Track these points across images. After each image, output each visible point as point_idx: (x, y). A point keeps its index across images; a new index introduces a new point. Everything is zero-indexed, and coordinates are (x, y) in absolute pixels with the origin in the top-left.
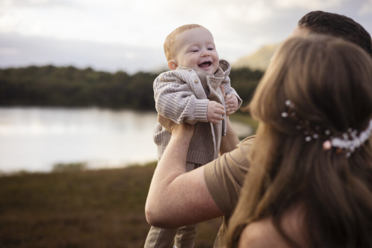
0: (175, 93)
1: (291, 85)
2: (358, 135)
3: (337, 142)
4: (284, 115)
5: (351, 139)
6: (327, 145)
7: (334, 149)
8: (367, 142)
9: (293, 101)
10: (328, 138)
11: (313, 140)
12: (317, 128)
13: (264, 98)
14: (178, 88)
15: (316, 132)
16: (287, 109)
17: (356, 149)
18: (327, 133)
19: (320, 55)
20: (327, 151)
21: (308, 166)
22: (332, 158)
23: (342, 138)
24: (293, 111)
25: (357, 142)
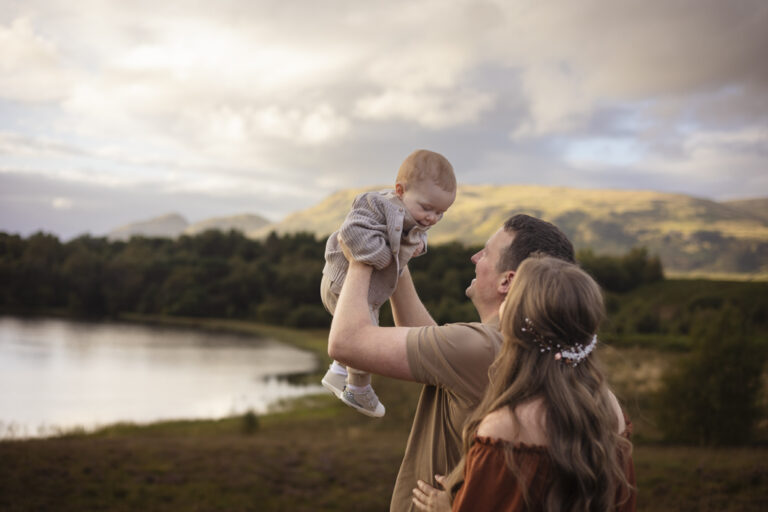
0: (367, 231)
1: (530, 306)
2: (583, 349)
3: (566, 354)
4: (524, 329)
5: (577, 352)
6: (558, 356)
7: (564, 359)
8: (590, 354)
9: (532, 319)
10: (559, 351)
11: (547, 351)
12: (550, 342)
13: (512, 318)
14: (374, 226)
15: (549, 345)
16: (525, 325)
17: (582, 359)
18: (559, 346)
19: (554, 281)
20: (558, 361)
21: (544, 373)
22: (562, 367)
23: (571, 351)
24: (531, 326)
25: (583, 354)
